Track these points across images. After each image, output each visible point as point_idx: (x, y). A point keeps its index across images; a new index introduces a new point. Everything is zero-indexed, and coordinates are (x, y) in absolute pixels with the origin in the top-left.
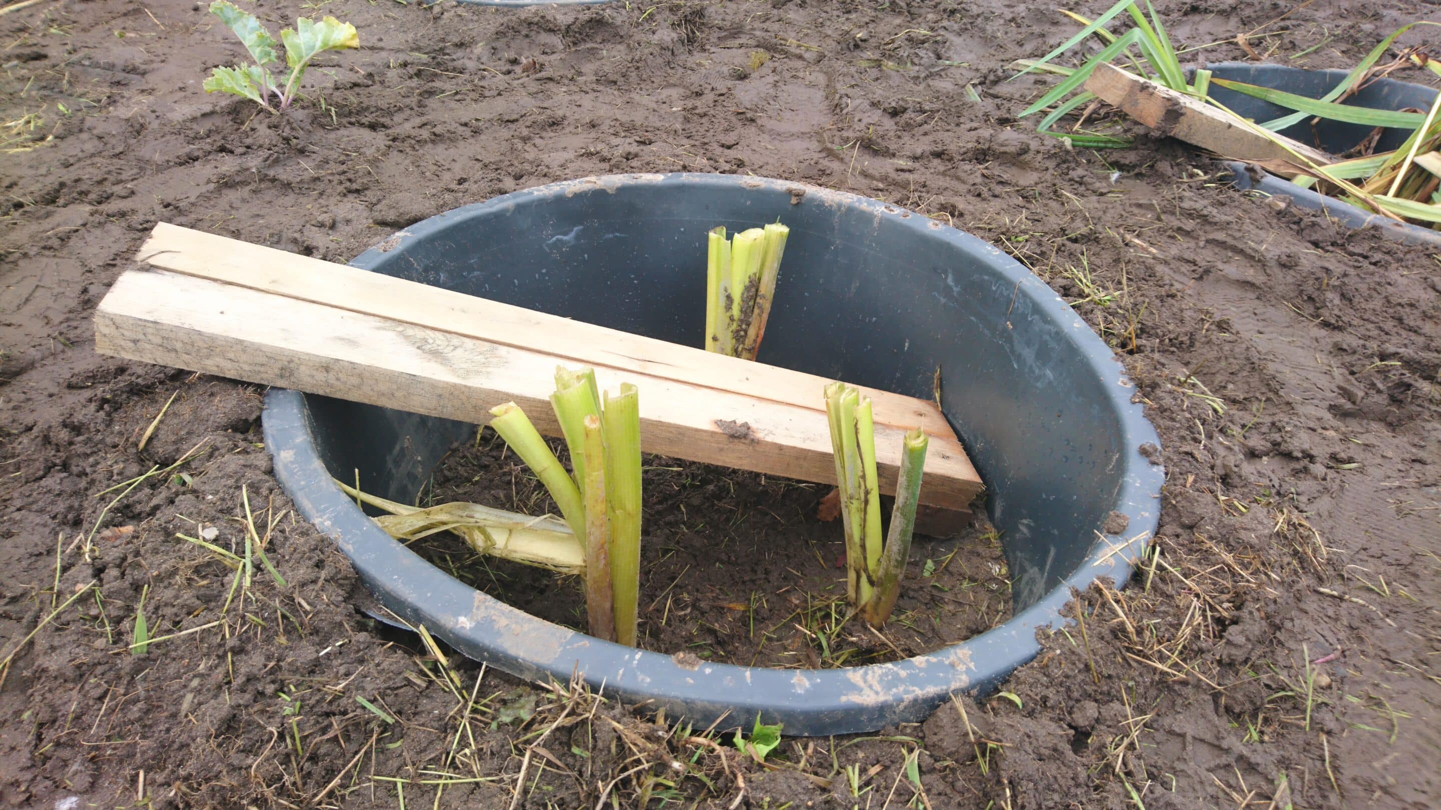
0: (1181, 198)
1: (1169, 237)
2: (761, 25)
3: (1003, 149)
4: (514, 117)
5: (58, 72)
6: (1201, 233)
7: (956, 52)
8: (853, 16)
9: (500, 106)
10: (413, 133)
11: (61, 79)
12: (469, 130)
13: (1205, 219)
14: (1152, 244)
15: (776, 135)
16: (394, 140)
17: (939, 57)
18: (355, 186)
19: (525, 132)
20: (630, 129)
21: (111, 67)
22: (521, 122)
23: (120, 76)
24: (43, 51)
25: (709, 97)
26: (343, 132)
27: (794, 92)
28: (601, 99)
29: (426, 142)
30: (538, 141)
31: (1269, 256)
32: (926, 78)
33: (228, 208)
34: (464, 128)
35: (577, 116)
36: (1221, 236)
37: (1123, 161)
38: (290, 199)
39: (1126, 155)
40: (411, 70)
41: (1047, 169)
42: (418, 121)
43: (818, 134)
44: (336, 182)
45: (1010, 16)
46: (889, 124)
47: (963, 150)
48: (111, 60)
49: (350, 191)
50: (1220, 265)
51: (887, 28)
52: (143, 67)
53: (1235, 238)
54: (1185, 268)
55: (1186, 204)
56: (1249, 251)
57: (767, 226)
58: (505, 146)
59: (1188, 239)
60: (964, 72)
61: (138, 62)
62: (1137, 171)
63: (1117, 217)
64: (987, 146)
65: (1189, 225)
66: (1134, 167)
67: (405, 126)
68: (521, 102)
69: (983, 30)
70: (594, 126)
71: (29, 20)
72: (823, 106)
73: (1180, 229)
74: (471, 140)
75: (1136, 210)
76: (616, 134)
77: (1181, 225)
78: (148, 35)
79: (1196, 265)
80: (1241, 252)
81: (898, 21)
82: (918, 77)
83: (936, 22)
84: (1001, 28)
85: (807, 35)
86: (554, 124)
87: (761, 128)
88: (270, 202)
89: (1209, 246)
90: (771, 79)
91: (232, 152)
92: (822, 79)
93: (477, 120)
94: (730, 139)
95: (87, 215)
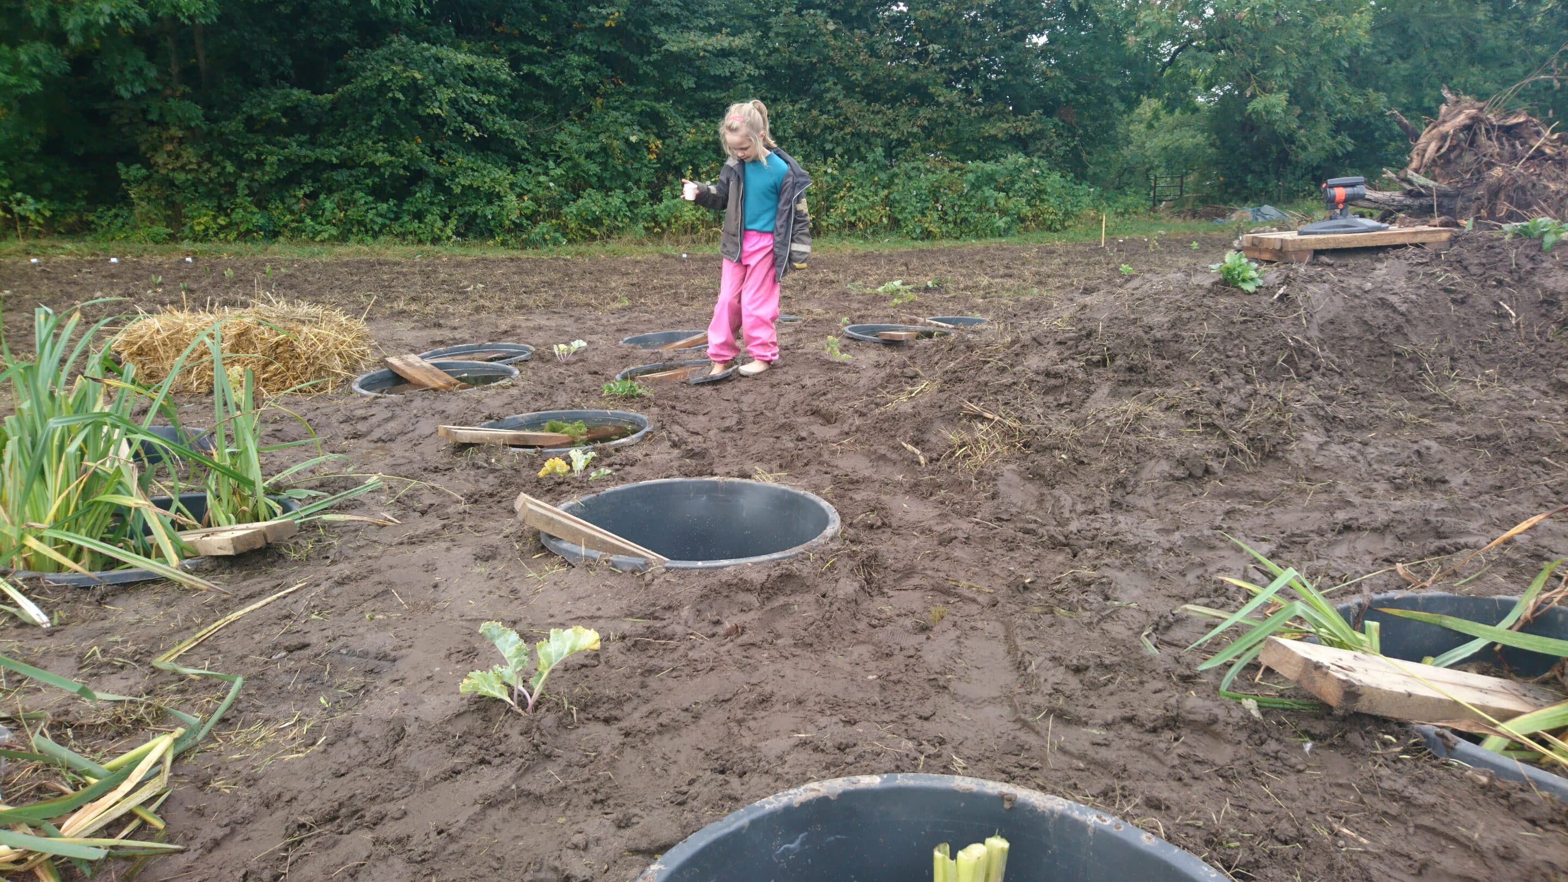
0: (1380, 778)
1: (1376, 822)
2: (931, 564)
3: (1191, 717)
4: (728, 696)
5: (321, 663)
6: (1406, 817)
7: (1123, 591)
8: (1017, 554)
9: (712, 685)
10: (641, 725)
11: (323, 671)
12: (690, 715)
13: (1408, 801)
14: (1362, 834)
15: (969, 702)
16: (627, 735)
17: (1107, 598)
18: (599, 797)
19: (740, 714)
20: (835, 705)
21: (365, 654)
22: (733, 702)
23: (372, 664)
24: (307, 641)
25: (899, 658)
26: (581, 730)
27: (977, 647)
28: (800, 666)
29: (654, 734)
30: (752, 724)
31: (1485, 845)
32: (1098, 622)
33: (492, 831)
34: (685, 714)
35: (783, 693)
36: (1427, 821)
37: (1313, 731)
38: (541, 813)
39: (1314, 724)
40: (629, 642)
41: (1239, 742)
42: (645, 709)
43: (1008, 698)
44: (581, 791)
45: (1167, 545)
46: (1073, 683)
47: (1153, 717)
48: (366, 647)
49: (595, 802)
50: (1436, 856)
51: (1051, 566)
52: (393, 654)
53: (1444, 824)
54: (1401, 863)
55: (1386, 784)
56: (1463, 840)
57: (988, 841)
58: (722, 731)
59: (1397, 824)
60: (1135, 614)
61: (388, 648)
62: (1328, 741)
63: (1320, 800)
64: (1175, 713)
65: (1394, 808)
66: (1325, 737)
67: (634, 717)
68: (732, 678)
69: (1145, 564)
70: (800, 703)
71: (294, 606)
72: (1007, 662)
73: (1385, 814)
74: (692, 727)
75: (1338, 792)
76: (822, 712)
77: (1385, 809)
78: (395, 615)
79: (1410, 859)
80: (1453, 840)
81: (1060, 558)
82: (1091, 623)
83: (1097, 558)
84: (1160, 558)
85: (975, 574)
86: (764, 701)
87: (954, 696)
88: (526, 819)
89: (1419, 832)
90: (953, 633)
91: (489, 763)
92: (999, 629)
93: (696, 703)
94: (927, 710)
95: (370, 845)
